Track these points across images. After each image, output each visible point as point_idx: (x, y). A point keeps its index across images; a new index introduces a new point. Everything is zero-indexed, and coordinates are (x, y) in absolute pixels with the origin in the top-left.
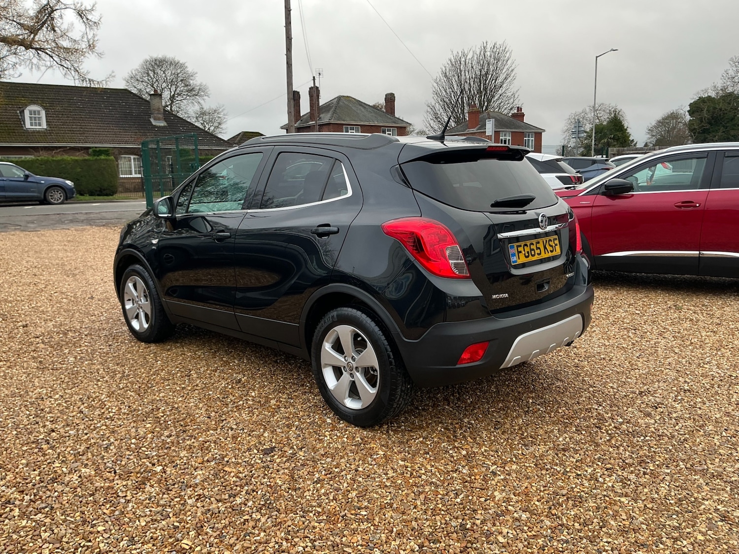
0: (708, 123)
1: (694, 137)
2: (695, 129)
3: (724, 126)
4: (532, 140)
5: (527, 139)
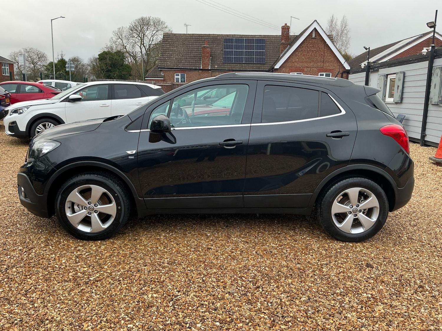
0: (110, 66)
1: (104, 74)
2: (103, 69)
3: (118, 69)
4: (7, 69)
5: (4, 67)
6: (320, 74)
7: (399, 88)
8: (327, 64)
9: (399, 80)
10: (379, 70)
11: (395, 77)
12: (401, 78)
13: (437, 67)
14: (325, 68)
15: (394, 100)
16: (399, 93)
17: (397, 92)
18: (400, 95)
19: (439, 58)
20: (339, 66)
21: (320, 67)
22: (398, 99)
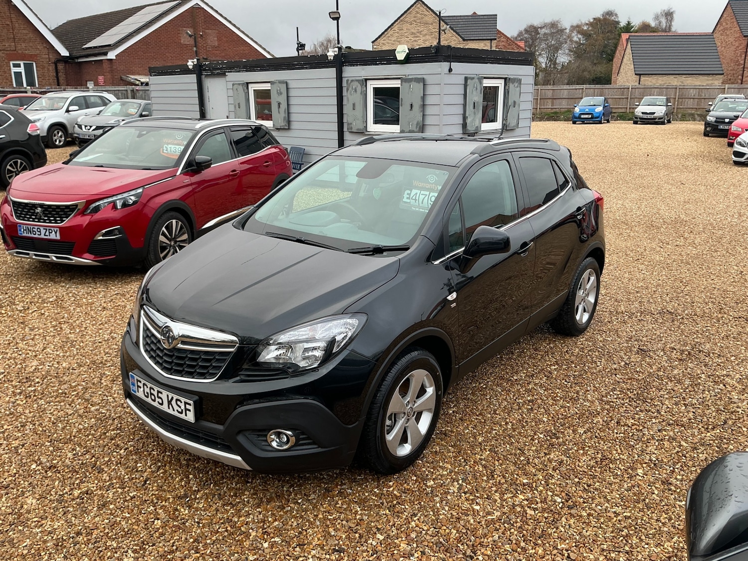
6: (13, 64)
7: (281, 106)
8: (23, 45)
9: (280, 93)
10: (227, 74)
11: (270, 88)
12: (281, 90)
13: (354, 79)
14: (20, 52)
15: (273, 125)
16: (283, 114)
17: (279, 112)
18: (285, 118)
19: (351, 65)
20: (46, 49)
21: (10, 50)
22: (281, 123)
